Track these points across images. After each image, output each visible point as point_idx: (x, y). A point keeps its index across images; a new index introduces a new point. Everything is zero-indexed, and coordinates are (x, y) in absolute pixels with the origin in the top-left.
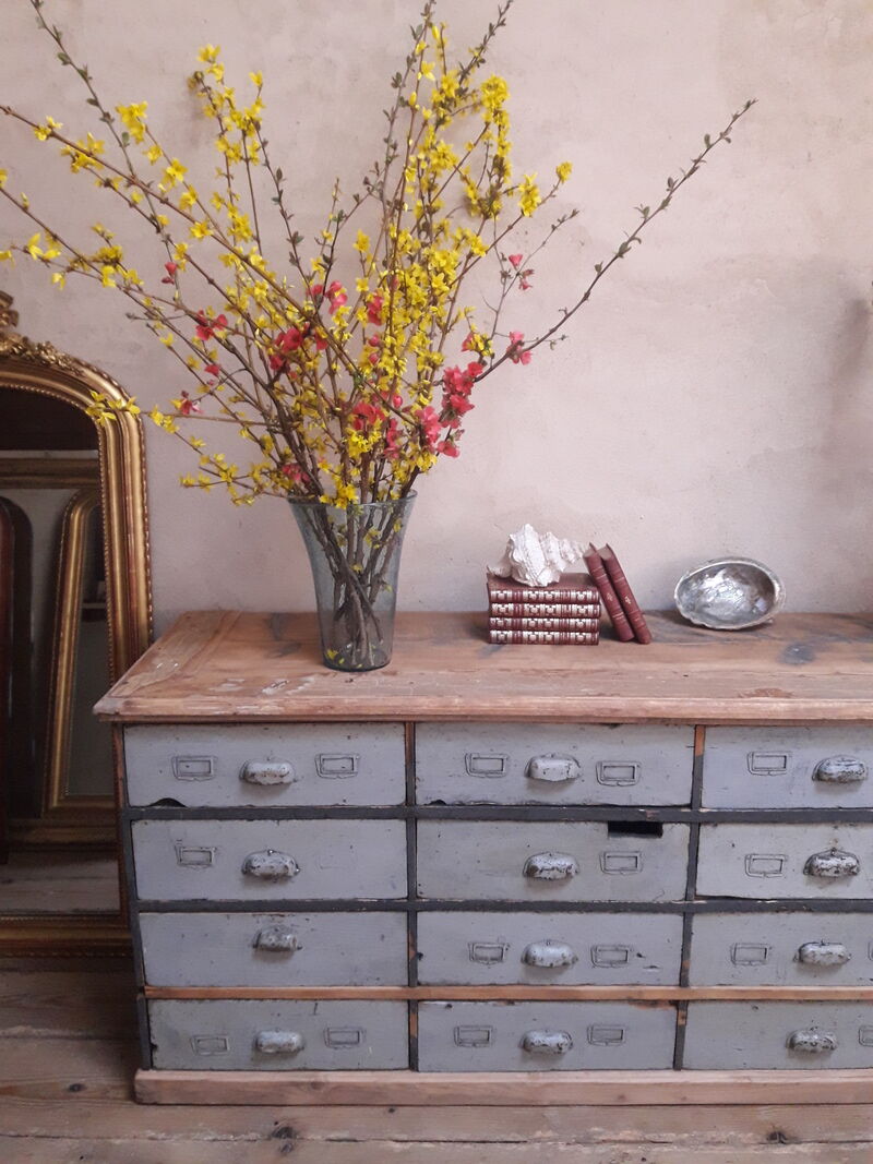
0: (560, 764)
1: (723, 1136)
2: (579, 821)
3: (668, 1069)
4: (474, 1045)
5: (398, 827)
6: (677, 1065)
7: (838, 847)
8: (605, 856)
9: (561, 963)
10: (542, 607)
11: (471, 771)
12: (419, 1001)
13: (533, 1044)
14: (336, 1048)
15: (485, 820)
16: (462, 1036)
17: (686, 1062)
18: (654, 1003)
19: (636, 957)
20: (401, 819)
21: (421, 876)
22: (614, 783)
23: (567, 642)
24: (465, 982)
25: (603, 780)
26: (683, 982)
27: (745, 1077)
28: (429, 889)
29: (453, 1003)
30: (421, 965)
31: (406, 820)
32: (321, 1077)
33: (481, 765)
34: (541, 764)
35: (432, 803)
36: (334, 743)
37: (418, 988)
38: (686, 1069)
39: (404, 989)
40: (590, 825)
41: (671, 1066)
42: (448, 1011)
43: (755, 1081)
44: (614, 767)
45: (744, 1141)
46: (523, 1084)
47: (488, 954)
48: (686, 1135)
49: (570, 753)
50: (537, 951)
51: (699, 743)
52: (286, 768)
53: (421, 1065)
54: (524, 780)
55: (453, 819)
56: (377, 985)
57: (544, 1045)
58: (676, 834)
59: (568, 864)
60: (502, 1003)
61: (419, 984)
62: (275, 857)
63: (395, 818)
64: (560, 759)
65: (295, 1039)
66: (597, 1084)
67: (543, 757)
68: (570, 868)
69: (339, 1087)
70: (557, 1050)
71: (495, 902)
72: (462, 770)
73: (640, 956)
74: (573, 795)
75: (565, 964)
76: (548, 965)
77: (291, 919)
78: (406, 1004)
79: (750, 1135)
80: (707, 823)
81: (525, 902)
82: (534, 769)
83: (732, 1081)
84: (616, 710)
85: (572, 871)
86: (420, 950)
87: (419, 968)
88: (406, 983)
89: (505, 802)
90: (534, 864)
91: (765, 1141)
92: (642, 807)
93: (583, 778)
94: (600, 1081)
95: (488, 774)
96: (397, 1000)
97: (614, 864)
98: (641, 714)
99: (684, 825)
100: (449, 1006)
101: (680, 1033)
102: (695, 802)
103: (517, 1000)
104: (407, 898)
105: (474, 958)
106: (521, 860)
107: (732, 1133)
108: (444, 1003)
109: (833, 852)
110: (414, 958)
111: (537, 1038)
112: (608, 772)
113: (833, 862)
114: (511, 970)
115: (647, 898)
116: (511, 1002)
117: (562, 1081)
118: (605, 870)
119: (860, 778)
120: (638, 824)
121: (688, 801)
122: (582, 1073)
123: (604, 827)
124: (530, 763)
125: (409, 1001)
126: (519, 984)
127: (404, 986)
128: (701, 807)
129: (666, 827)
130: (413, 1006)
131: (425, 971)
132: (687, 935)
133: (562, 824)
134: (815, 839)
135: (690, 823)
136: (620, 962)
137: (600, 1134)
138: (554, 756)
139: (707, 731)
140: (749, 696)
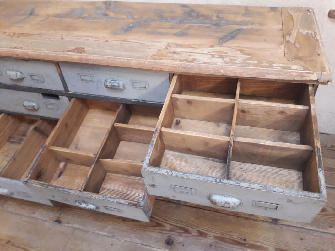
8: (45, 104)
22: (37, 81)
25: (32, 80)
40: (36, 94)
44: (34, 76)
49: (18, 70)
58: (64, 99)
59: (33, 105)
67: (10, 70)
84: (18, 55)
89: (7, 84)
97: (49, 106)
98: (26, 57)
102: (66, 89)
106: (20, 103)
118: (47, 108)
119: (119, 88)
120: (51, 94)
123: (41, 95)
128: (69, 91)
129: (60, 97)
133: (28, 92)
135: (68, 97)
138: (13, 70)
139: (60, 64)
140: (68, 51)
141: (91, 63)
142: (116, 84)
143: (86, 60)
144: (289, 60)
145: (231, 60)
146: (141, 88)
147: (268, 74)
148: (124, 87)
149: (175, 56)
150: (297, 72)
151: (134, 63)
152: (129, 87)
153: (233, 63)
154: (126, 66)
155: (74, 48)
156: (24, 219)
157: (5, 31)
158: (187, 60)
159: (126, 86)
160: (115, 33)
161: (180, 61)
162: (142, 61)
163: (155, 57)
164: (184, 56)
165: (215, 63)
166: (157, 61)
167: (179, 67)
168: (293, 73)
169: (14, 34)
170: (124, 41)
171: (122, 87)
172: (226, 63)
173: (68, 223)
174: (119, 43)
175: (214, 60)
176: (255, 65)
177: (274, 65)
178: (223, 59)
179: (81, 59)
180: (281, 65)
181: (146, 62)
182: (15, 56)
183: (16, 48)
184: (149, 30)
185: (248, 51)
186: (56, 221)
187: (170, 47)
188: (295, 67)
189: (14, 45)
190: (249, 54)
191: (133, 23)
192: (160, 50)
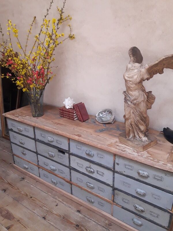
2: (54, 148)
3: (70, 193)
4: (46, 177)
5: (34, 141)
7: (91, 167)
8: (58, 155)
10: (66, 112)
14: (31, 170)
15: (43, 144)
16: (45, 175)
17: (73, 194)
21: (38, 149)
23: (70, 119)
24: (44, 167)
25: (57, 143)
26: (71, 180)
28: (38, 152)
30: (39, 162)
32: (30, 174)
33: (42, 135)
35: (38, 139)
36: (26, 127)
40: (56, 149)
42: (42, 171)
43: (81, 202)
44: (58, 141)
48: (67, 204)
51: (68, 141)
52: (21, 128)
53: (40, 177)
55: (40, 142)
56: (35, 163)
58: (67, 155)
61: (39, 165)
62: (22, 141)
65: (27, 167)
68: (53, 155)
69: (31, 176)
73: (64, 173)
74: (54, 144)
76: (52, 169)
77: (25, 150)
80: (71, 155)
81: (49, 158)
83: (78, 200)
84: (55, 132)
86: (38, 160)
89: (45, 142)
91: (76, 211)
92: (62, 149)
93: (54, 142)
94: (60, 190)
95: (43, 137)
98: (58, 133)
102: (69, 150)
104: (36, 152)
105: (45, 164)
106: (48, 152)
107: (73, 207)
108: (42, 169)
109: (90, 167)
111: (53, 180)
113: (89, 169)
115: (64, 164)
116: (49, 173)
117: (56, 188)
118: (58, 157)
120: (62, 151)
122: (59, 188)
123: (58, 150)
126: (50, 170)
127: (37, 165)
128: (70, 152)
129: (65, 153)
130: (39, 168)
132: (70, 172)
134: (87, 164)
135: (68, 154)
136: (62, 173)
138: (50, 137)
139: (70, 139)
140: (75, 135)
141: (82, 142)
142: (90, 153)
143: (81, 140)
144: (168, 161)
145: (141, 155)
146: (101, 157)
147: (156, 165)
148: (93, 155)
149: (118, 147)
150: (169, 167)
151: (99, 146)
152: (96, 156)
153: (142, 157)
154: (96, 146)
155: (77, 134)
156: (29, 211)
157: (53, 121)
158: (122, 150)
159: (95, 155)
160: (96, 131)
161: (119, 150)
162: (103, 146)
163: (109, 145)
164: (121, 148)
165: (133, 155)
166: (109, 147)
167: (118, 152)
168: (167, 167)
169: (56, 123)
170: (98, 136)
171: (92, 155)
172: (139, 156)
173: (49, 221)
174: (96, 136)
175: (134, 153)
176: (151, 160)
177: (160, 162)
178: (138, 153)
179: (79, 139)
180: (163, 163)
181: (104, 147)
182: (54, 132)
183: (55, 129)
184: (110, 133)
185: (151, 153)
186: (43, 218)
187: (117, 143)
188: (169, 165)
189: (55, 128)
190: (150, 154)
191: (105, 129)
192: (112, 143)
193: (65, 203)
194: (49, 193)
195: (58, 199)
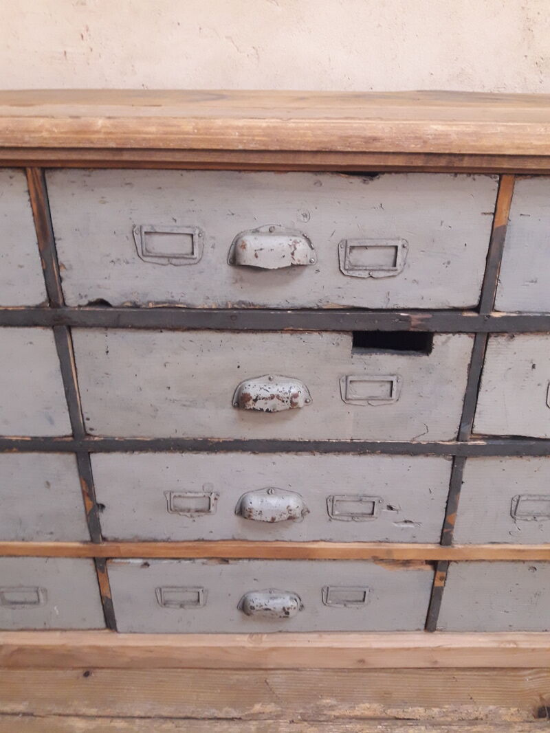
0: (280, 243)
1: (481, 711)
2: (310, 331)
3: (419, 630)
4: (182, 606)
5: (44, 338)
6: (430, 625)
8: (347, 380)
9: (286, 516)
11: (144, 254)
12: (107, 559)
13: (253, 608)
14: (14, 609)
15: (173, 329)
16: (167, 597)
17: (439, 625)
18: (406, 563)
19: (385, 510)
20: (45, 326)
21: (89, 407)
22: (365, 274)
24: (165, 537)
25: (345, 269)
26: (445, 538)
27: (509, 642)
28: (101, 424)
29: (150, 562)
30: (103, 517)
31: (53, 328)
33: (160, 244)
34: (252, 242)
35: (91, 304)
37: (104, 545)
38: (441, 630)
39: (85, 546)
40: (326, 337)
41: (423, 627)
42: (146, 570)
43: (523, 645)
44: (366, 247)
45: (508, 718)
46: (243, 647)
47: (193, 504)
48: (436, 710)
49: (298, 226)
50: (255, 502)
51: (503, 206)
53: (119, 626)
54: (226, 270)
55: (124, 327)
56: (50, 540)
57: (267, 609)
58: (453, 348)
59: (294, 391)
60: (213, 561)
61: (104, 539)
63: (35, 325)
64: (281, 234)
66: (332, 648)
67: (256, 231)
68: (296, 396)
70: (283, 614)
71: (195, 440)
72: (129, 252)
73: (390, 508)
74: (301, 293)
75: (291, 518)
76: (269, 520)
78: (91, 561)
79: (513, 710)
80: (500, 333)
81: (236, 441)
82: (240, 250)
83: (495, 645)
85: (300, 401)
86: (100, 499)
87: (102, 521)
88: (88, 538)
89: (200, 303)
90: (245, 391)
91: (532, 719)
92: (404, 310)
93: (318, 266)
94: (336, 645)
95: (170, 259)
96: (79, 557)
97: (360, 391)
99: (464, 337)
100: (146, 565)
101: (436, 595)
102: (485, 302)
103: (232, 559)
104: (73, 436)
105: (173, 509)
106: (228, 387)
107: (491, 707)
108: (140, 561)
110: (94, 510)
111: (259, 600)
112: (356, 256)
114: (222, 524)
115: (405, 436)
116: (224, 560)
117: (290, 645)
118: (346, 400)
120: (399, 335)
121: (475, 303)
122: (315, 635)
123: (348, 340)
124: (235, 243)
125: (94, 559)
126: (234, 540)
127: (85, 542)
128: (493, 309)
129: (438, 340)
130: (101, 564)
131: (110, 524)
132: (455, 484)
133: (287, 336)
135: (474, 334)
136: (363, 515)
137: (332, 707)
193: (419, 712)
194: (257, 708)
195: (343, 710)
